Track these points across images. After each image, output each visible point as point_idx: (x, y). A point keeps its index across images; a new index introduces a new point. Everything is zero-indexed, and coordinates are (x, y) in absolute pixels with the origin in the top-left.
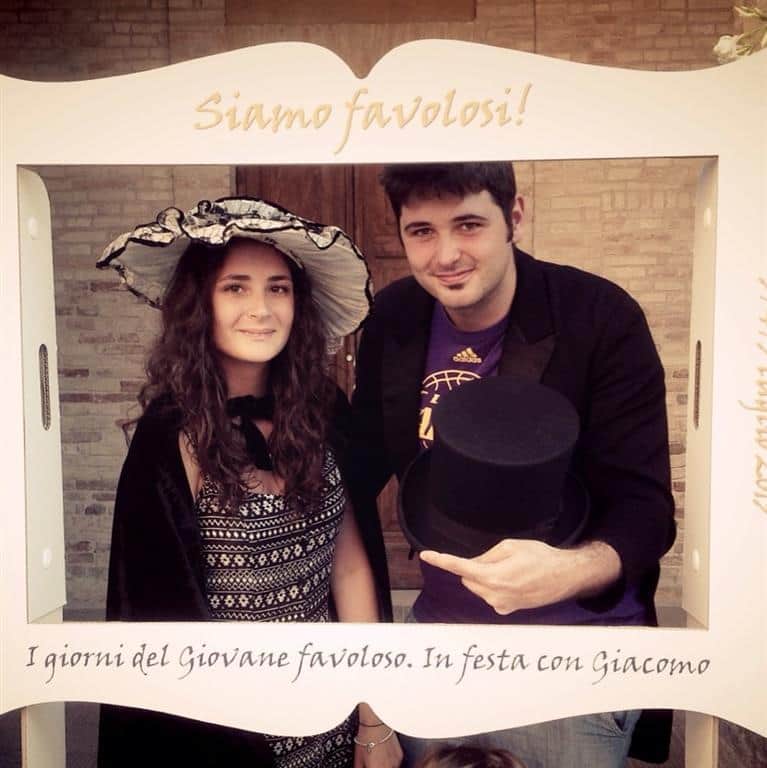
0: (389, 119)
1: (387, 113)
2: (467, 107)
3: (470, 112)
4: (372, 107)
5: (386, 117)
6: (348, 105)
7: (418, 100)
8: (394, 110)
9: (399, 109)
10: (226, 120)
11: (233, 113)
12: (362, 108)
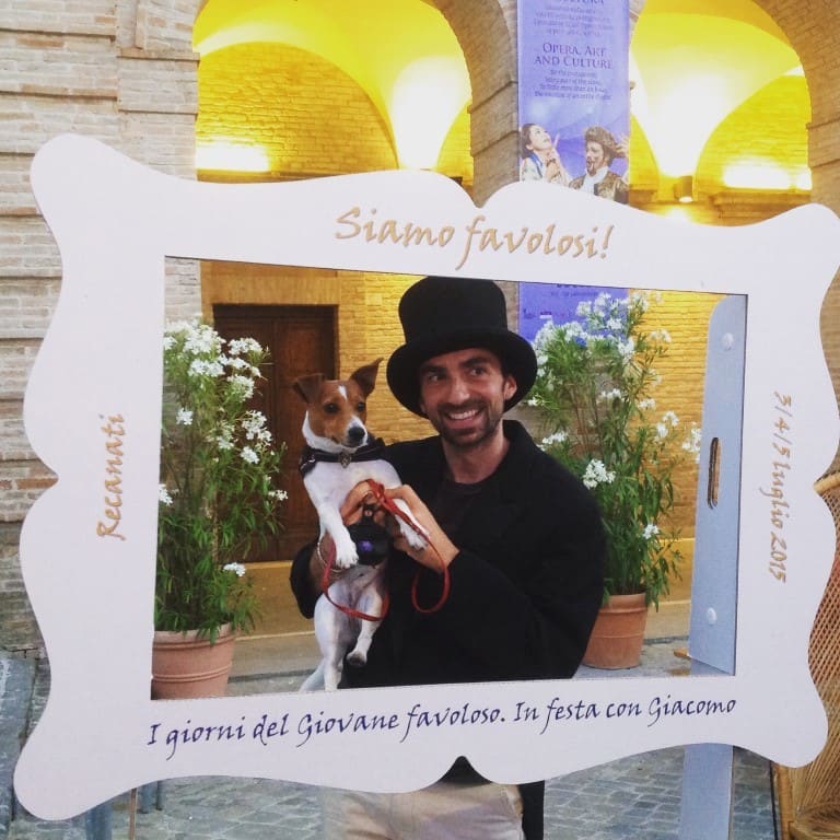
0: (502, 244)
1: (500, 238)
2: (563, 240)
3: (565, 243)
4: (487, 233)
5: (498, 242)
6: (468, 229)
7: (525, 231)
8: (506, 236)
9: (509, 236)
10: (363, 233)
11: (369, 226)
12: (479, 232)
